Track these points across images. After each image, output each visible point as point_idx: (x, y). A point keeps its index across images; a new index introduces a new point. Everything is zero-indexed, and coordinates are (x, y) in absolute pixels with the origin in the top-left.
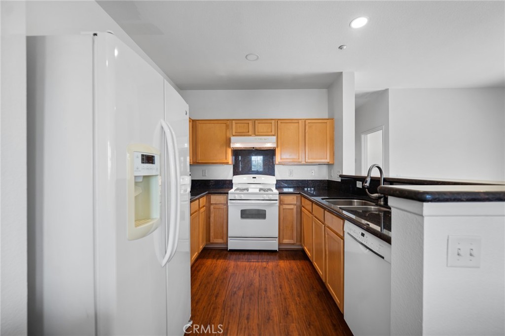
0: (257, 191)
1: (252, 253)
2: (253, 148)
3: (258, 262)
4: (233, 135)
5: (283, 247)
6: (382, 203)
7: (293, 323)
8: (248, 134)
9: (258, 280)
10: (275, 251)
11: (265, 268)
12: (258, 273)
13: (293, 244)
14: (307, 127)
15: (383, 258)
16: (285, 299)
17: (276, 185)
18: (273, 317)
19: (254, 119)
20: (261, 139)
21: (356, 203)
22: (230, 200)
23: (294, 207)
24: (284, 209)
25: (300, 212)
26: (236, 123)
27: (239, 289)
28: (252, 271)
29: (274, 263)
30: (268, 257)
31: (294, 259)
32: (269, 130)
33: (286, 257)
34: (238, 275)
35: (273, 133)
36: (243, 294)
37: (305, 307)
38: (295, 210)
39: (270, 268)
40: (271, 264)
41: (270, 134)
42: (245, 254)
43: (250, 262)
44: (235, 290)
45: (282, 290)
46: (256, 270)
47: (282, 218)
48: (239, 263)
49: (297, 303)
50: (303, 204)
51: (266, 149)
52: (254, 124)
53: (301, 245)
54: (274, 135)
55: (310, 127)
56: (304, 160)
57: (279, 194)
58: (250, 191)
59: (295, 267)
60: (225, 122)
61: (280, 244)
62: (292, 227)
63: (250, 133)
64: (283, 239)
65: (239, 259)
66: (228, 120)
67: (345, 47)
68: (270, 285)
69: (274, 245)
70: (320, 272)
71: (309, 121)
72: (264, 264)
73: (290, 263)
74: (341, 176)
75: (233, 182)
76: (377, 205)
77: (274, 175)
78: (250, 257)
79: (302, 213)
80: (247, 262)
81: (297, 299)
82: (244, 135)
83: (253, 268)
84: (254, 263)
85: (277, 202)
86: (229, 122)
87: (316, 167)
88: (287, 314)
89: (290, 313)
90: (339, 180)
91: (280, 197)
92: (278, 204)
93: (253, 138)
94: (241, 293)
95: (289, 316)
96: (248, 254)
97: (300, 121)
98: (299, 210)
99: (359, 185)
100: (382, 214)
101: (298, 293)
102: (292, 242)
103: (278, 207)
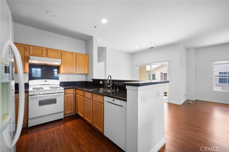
0: (49, 89)
1: (47, 124)
2: (46, 64)
3: (53, 127)
4: (31, 55)
5: (66, 116)
6: (111, 89)
7: (84, 147)
8: (42, 56)
9: (57, 136)
10: (62, 119)
11: (59, 129)
12: (55, 133)
13: (71, 113)
14: (77, 57)
15: (122, 106)
16: (76, 139)
17: (60, 84)
18: (73, 150)
19: (46, 48)
20: (52, 60)
21: (101, 90)
22: (30, 95)
23: (72, 95)
24: (67, 96)
25: (75, 97)
26: (33, 48)
27: (47, 146)
28: (51, 134)
29: (63, 125)
30: (59, 123)
31: (73, 120)
32: (57, 56)
33: (69, 120)
34: (42, 139)
35: (59, 57)
36: (51, 147)
37: (86, 138)
38: (72, 96)
39: (62, 128)
40: (62, 126)
41: (58, 58)
42: (42, 126)
43: (48, 129)
44: (44, 147)
45: (73, 136)
46: (54, 132)
47: (65, 101)
48: (40, 132)
49: (82, 139)
50: (77, 93)
51: (54, 65)
52: (46, 51)
53: (75, 112)
54: (59, 58)
55: (78, 57)
56: (76, 72)
57: (64, 89)
58: (45, 89)
59: (75, 123)
60: (23, 46)
61: (64, 114)
62: (71, 104)
63: (44, 55)
64: (66, 112)
65: (39, 130)
66: (26, 45)
67: (97, 27)
68: (65, 136)
69: (61, 116)
70: (90, 121)
71: (78, 54)
72: (58, 127)
73: (72, 122)
74: (93, 79)
75: (29, 84)
76: (110, 90)
77: (58, 80)
78: (46, 127)
79: (77, 97)
80: (46, 130)
81: (82, 136)
82: (39, 56)
83: (51, 132)
84: (51, 129)
85: (63, 93)
86: (27, 46)
87: (80, 76)
88: (80, 145)
89: (80, 144)
90: (92, 81)
91: (64, 91)
92: (64, 95)
93: (46, 58)
94: (49, 148)
95: (81, 145)
96: (45, 126)
97: (74, 54)
98: (74, 96)
99: (101, 82)
100: (111, 93)
101: (81, 134)
102: (71, 112)
103: (63, 96)
